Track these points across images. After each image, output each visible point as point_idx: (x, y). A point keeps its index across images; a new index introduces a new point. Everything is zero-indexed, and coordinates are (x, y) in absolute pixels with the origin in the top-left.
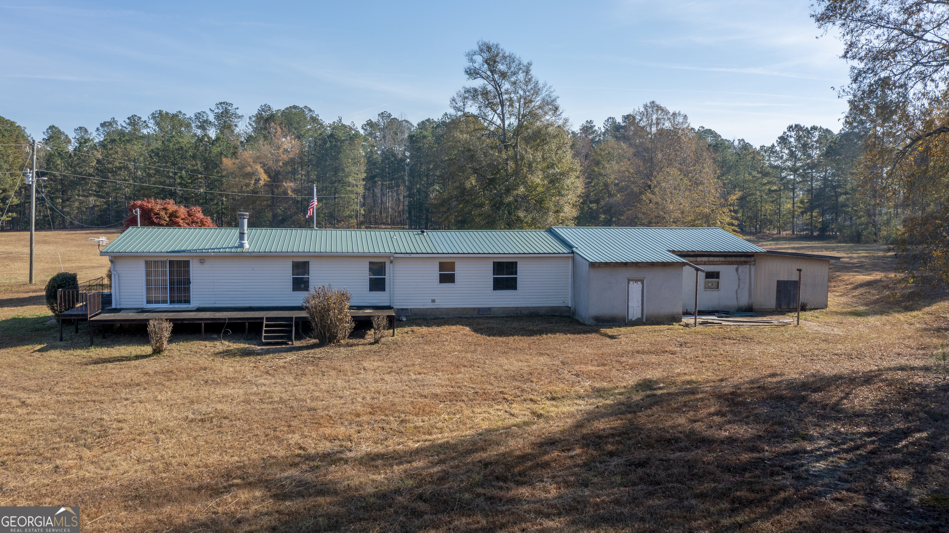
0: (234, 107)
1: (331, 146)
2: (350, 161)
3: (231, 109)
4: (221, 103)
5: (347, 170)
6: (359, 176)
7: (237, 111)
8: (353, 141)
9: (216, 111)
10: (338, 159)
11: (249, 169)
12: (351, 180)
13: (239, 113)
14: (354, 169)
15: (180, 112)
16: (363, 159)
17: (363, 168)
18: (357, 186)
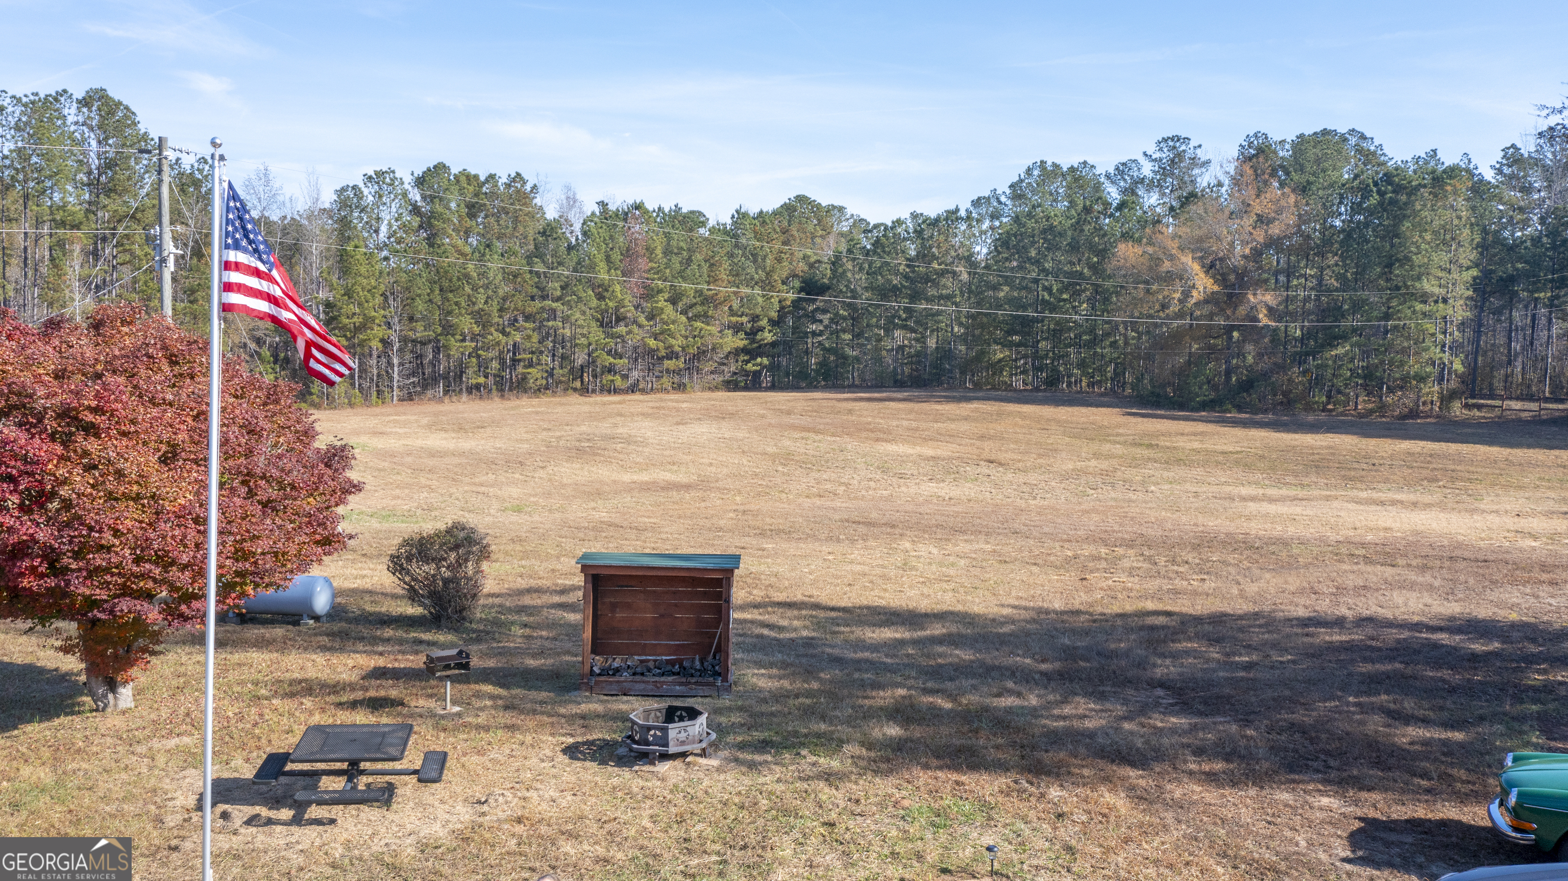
0: (1193, 144)
1: (1381, 204)
2: (1428, 237)
3: (1188, 150)
4: (1165, 140)
5: (1417, 260)
6: (1455, 276)
7: (1198, 151)
8: (1442, 187)
9: (1157, 155)
10: (1397, 236)
11: (1167, 265)
12: (1428, 286)
13: (1202, 155)
14: (1441, 258)
15: (1085, 163)
16: (1466, 231)
17: (1467, 255)
18: (1445, 301)
